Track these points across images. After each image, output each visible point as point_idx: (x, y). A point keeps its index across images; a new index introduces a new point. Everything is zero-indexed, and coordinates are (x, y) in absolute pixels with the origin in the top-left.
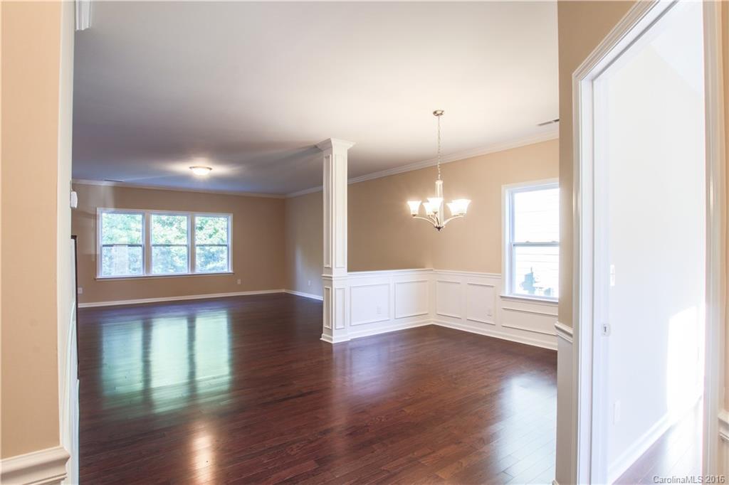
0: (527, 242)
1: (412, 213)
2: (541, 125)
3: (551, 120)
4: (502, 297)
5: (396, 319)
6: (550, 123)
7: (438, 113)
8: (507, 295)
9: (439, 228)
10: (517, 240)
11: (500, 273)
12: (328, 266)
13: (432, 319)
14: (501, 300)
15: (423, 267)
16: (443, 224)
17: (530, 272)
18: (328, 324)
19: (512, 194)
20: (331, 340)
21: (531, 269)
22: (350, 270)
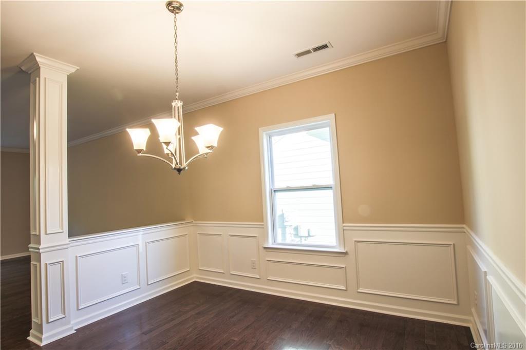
0: (288, 187)
1: (136, 147)
2: (299, 55)
3: (310, 47)
4: (265, 248)
5: (148, 285)
6: (308, 52)
7: (175, 5)
8: (270, 245)
9: (179, 170)
10: (277, 186)
11: (263, 221)
12: (34, 233)
13: (195, 275)
14: (265, 250)
15: (183, 219)
16: (185, 164)
17: (281, 213)
18: (37, 316)
19: (270, 137)
20: (41, 340)
21: (282, 210)
22: (71, 234)
